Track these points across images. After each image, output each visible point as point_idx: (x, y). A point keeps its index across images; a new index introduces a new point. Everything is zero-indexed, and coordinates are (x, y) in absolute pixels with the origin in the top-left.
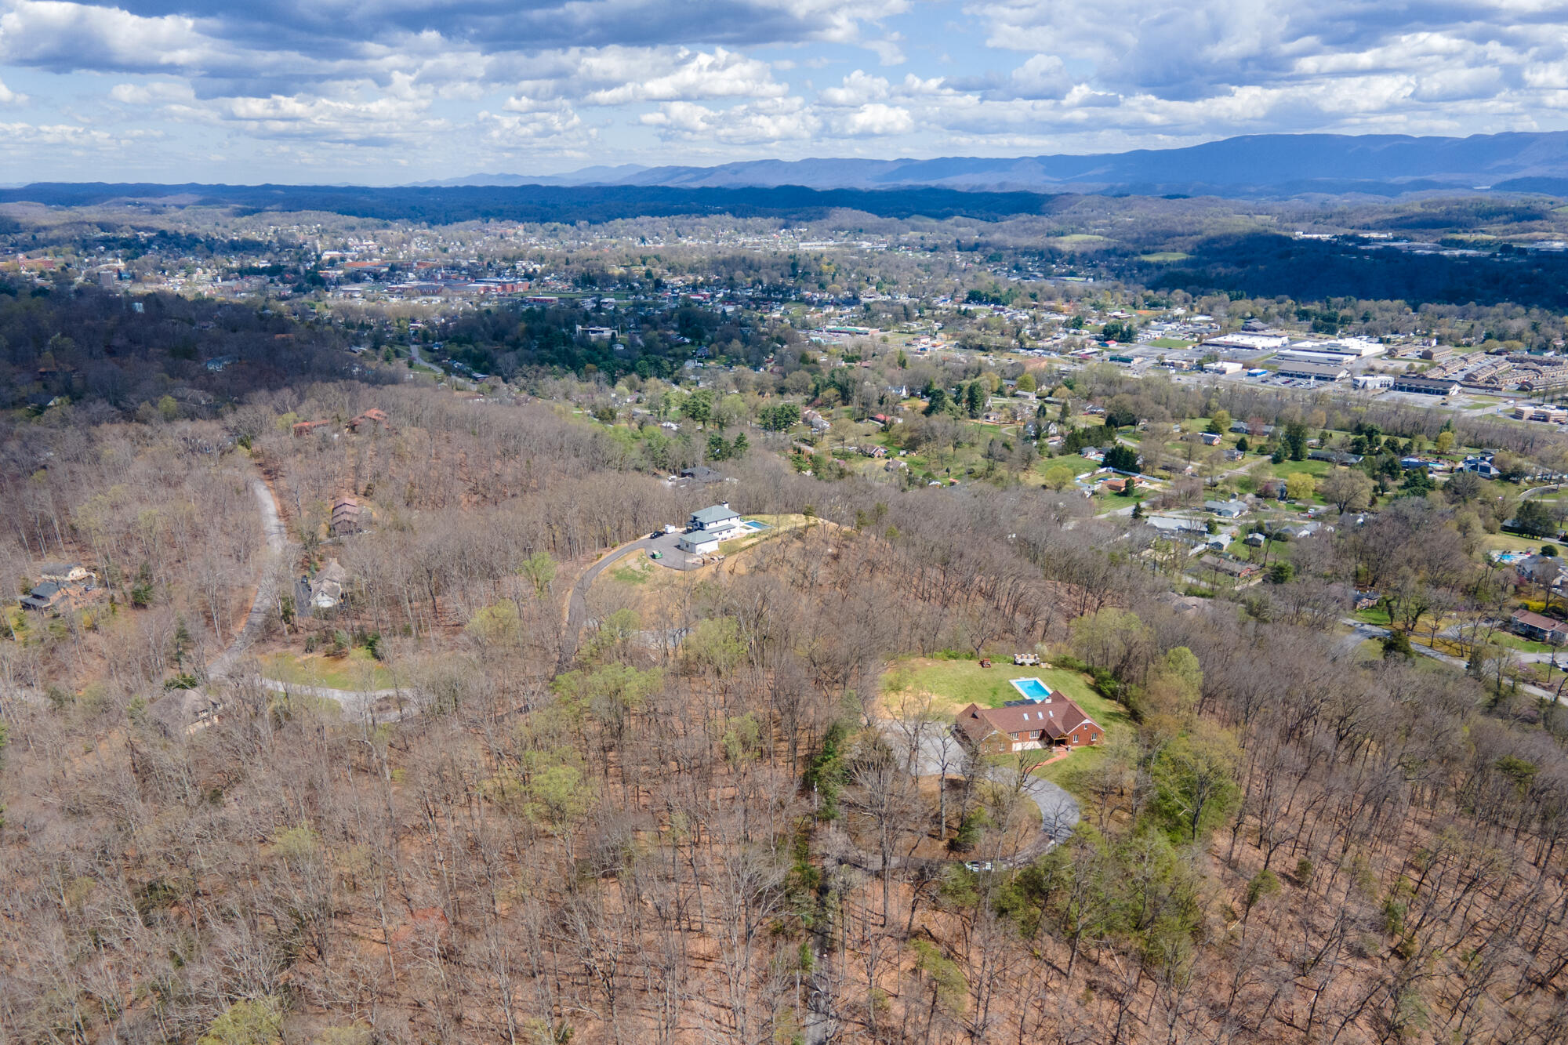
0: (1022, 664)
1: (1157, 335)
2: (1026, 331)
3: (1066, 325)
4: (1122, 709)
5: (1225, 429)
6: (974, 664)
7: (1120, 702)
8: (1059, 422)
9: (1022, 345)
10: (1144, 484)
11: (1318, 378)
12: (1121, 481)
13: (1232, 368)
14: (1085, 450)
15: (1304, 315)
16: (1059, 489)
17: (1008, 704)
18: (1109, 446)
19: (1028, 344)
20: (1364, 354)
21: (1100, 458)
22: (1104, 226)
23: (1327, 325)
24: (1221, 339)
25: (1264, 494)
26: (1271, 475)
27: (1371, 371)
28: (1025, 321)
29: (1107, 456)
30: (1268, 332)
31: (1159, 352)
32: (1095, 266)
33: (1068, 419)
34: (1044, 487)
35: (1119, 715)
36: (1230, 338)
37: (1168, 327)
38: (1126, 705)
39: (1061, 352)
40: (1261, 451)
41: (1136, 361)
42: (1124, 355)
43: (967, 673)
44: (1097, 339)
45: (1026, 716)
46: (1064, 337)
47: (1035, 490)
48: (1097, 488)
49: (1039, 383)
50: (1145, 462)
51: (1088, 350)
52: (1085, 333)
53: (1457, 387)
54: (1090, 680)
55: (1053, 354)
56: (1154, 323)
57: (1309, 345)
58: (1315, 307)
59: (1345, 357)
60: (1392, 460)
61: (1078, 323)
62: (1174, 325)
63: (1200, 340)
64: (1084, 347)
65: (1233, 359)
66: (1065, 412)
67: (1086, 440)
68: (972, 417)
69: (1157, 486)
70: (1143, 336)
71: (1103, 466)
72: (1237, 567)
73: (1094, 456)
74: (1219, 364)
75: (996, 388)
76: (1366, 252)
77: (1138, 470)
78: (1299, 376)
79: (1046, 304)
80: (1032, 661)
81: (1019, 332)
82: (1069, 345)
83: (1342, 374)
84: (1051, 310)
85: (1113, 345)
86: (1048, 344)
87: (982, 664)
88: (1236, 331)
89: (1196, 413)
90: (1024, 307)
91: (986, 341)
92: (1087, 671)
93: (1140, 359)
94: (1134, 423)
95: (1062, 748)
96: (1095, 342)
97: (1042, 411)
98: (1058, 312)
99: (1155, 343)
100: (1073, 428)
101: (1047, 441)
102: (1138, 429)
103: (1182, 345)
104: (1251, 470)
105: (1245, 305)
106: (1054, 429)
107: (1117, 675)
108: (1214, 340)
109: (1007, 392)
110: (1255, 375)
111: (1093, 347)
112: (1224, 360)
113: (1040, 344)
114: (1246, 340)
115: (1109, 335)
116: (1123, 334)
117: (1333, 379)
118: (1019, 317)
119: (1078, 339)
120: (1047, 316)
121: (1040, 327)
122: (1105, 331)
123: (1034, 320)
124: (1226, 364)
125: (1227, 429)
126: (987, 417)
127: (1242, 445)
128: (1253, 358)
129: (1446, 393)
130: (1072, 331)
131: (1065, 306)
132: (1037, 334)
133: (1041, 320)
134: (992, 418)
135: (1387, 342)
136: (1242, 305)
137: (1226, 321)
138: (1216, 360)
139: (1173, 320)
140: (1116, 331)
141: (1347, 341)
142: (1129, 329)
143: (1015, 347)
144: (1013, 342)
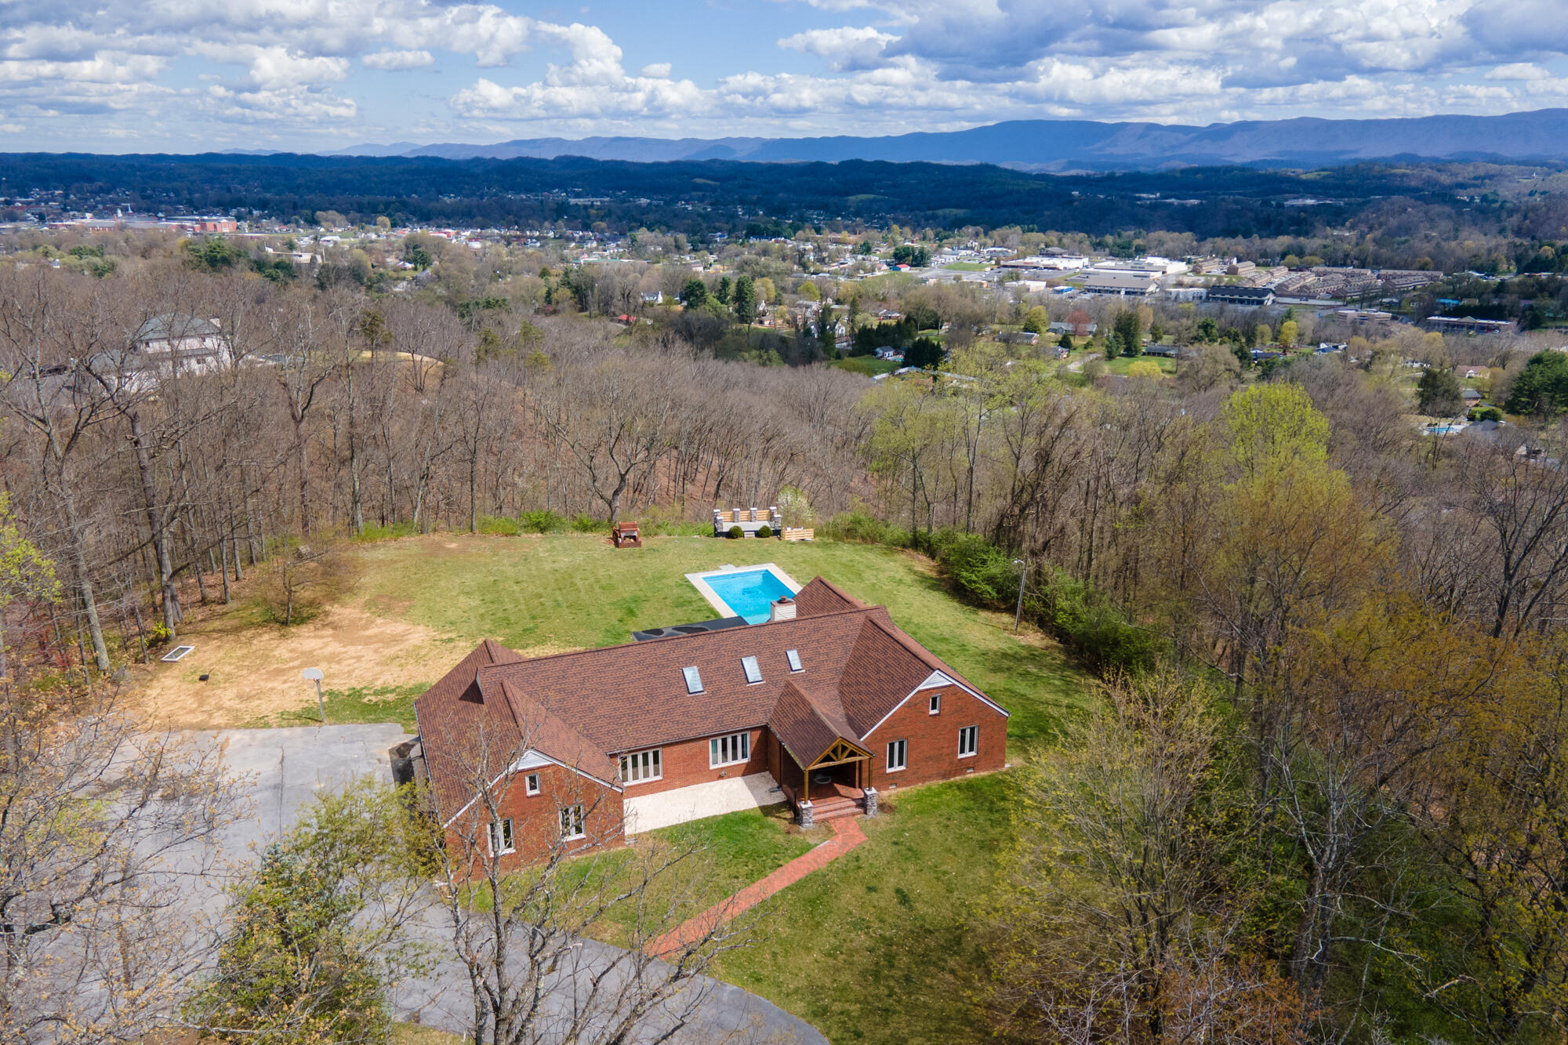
1: (951, 259)
2: (812, 258)
3: (853, 252)
6: (599, 542)
8: (848, 323)
9: (805, 270)
11: (1127, 293)
13: (1037, 284)
18: (908, 343)
19: (812, 269)
20: (1169, 271)
21: (900, 358)
22: (888, 187)
24: (1020, 262)
28: (809, 250)
29: (908, 353)
30: (1067, 256)
31: (955, 273)
32: (881, 218)
36: (1028, 260)
37: (963, 252)
39: (850, 276)
41: (932, 280)
44: (888, 264)
46: (851, 262)
51: (878, 273)
52: (875, 259)
53: (1271, 297)
55: (840, 276)
56: (946, 251)
57: (1108, 269)
59: (1152, 274)
61: (867, 249)
62: (967, 253)
63: (997, 263)
64: (873, 271)
65: (1036, 278)
67: (881, 338)
70: (936, 260)
71: (903, 366)
73: (890, 358)
74: (1021, 282)
78: (1106, 291)
79: (831, 237)
81: (804, 257)
82: (857, 269)
83: (1152, 288)
84: (837, 242)
85: (905, 269)
86: (834, 267)
90: (808, 240)
91: (766, 266)
93: (936, 279)
95: (840, 805)
96: (885, 267)
98: (845, 243)
99: (950, 267)
103: (980, 267)
108: (1013, 263)
110: (1062, 291)
111: (883, 271)
112: (1026, 278)
113: (826, 269)
115: (901, 259)
116: (915, 258)
117: (1143, 294)
118: (803, 247)
119: (868, 264)
120: (833, 247)
121: (825, 254)
122: (895, 255)
123: (818, 249)
124: (1028, 283)
125: (1044, 329)
126: (761, 322)
127: (1065, 343)
128: (1055, 276)
129: (1261, 303)
130: (860, 257)
131: (853, 238)
132: (822, 260)
133: (826, 250)
134: (767, 323)
135: (1189, 262)
136: (1036, 236)
137: (1022, 248)
138: (1018, 279)
139: (967, 248)
140: (907, 255)
141: (1150, 260)
142: (922, 252)
143: (796, 271)
144: (795, 267)
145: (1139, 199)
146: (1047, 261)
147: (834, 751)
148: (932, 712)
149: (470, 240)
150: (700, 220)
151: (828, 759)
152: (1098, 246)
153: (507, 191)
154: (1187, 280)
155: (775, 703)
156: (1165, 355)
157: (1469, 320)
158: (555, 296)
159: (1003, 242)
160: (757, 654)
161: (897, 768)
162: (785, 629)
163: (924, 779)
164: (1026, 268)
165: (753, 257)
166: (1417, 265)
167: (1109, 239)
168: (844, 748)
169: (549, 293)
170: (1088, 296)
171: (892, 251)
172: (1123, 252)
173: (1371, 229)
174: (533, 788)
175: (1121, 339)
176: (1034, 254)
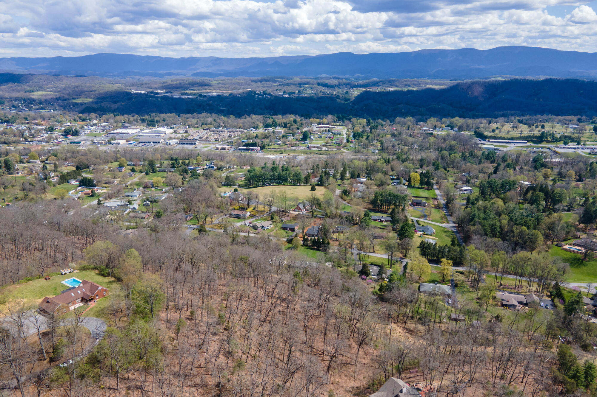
0: (65, 274)
1: (89, 131)
2: (27, 134)
3: (46, 130)
4: (113, 279)
5: (126, 165)
6: (42, 280)
7: (112, 276)
8: (54, 171)
9: (26, 140)
10: (99, 191)
11: (154, 143)
12: (89, 191)
13: (122, 142)
14: (70, 181)
15: (143, 120)
16: (62, 198)
17: (63, 292)
18: (80, 178)
19: (29, 140)
20: (167, 133)
21: (78, 183)
22: (52, 88)
23: (152, 123)
24: (115, 131)
25: (146, 187)
26: (146, 180)
27: (170, 139)
28: (25, 130)
29: (80, 182)
30: (132, 127)
31: (91, 138)
33: (58, 169)
34: (55, 199)
35: (113, 281)
36: (119, 131)
37: (92, 128)
38: (115, 277)
39: (47, 142)
40: (141, 171)
41: (82, 143)
42: (76, 140)
43: (39, 285)
44: (62, 135)
45: (73, 294)
46: (46, 135)
47: (51, 201)
48: (79, 195)
49: (40, 156)
50: (97, 182)
51: (59, 140)
52: (56, 133)
53: (198, 142)
54: (97, 272)
55: (43, 143)
56: (85, 127)
57: (148, 131)
58: (146, 117)
59: (161, 134)
60: (185, 168)
61: (51, 129)
62: (94, 127)
63: (107, 132)
64: (57, 139)
65: (121, 139)
66: (56, 166)
67: (69, 177)
68: (10, 174)
69: (105, 191)
70: (82, 132)
71: (79, 186)
72: (143, 215)
73: (75, 183)
74: (117, 141)
75: (18, 160)
76: (158, 97)
77: (95, 186)
78: (147, 143)
79: (33, 122)
80: (70, 271)
81: (23, 135)
82: (50, 138)
83: (162, 140)
84: (37, 124)
85: (70, 137)
86: (39, 138)
87: (46, 279)
88: (120, 128)
89: (112, 160)
90: (22, 124)
91: (7, 139)
92: (95, 268)
93: (84, 142)
94: (88, 167)
95: (92, 302)
97: (44, 168)
98: (40, 125)
99: (88, 135)
100: (62, 173)
101: (51, 179)
102: (91, 169)
103: (100, 135)
104: (139, 179)
105: (120, 118)
106: (52, 174)
107: (108, 266)
108: (112, 132)
109: (25, 161)
110: (131, 144)
111: (61, 139)
112: (118, 139)
113: (35, 139)
114: (125, 131)
115: (67, 133)
116: (73, 132)
117: (159, 143)
118: (21, 128)
119: (53, 136)
120: (35, 127)
121: (33, 132)
122: (65, 132)
124: (119, 141)
127: (133, 170)
128: (129, 137)
129: (195, 144)
130: (49, 132)
133: (33, 129)
134: (20, 173)
135: (173, 128)
137: (115, 124)
138: (115, 139)
140: (70, 131)
141: (160, 129)
142: (76, 130)
143: (23, 141)
144: (21, 139)
154: (173, 136)
156: (164, 171)
157: (249, 147)
159: (107, 120)
164: (117, 134)
170: (141, 145)
171: (63, 130)
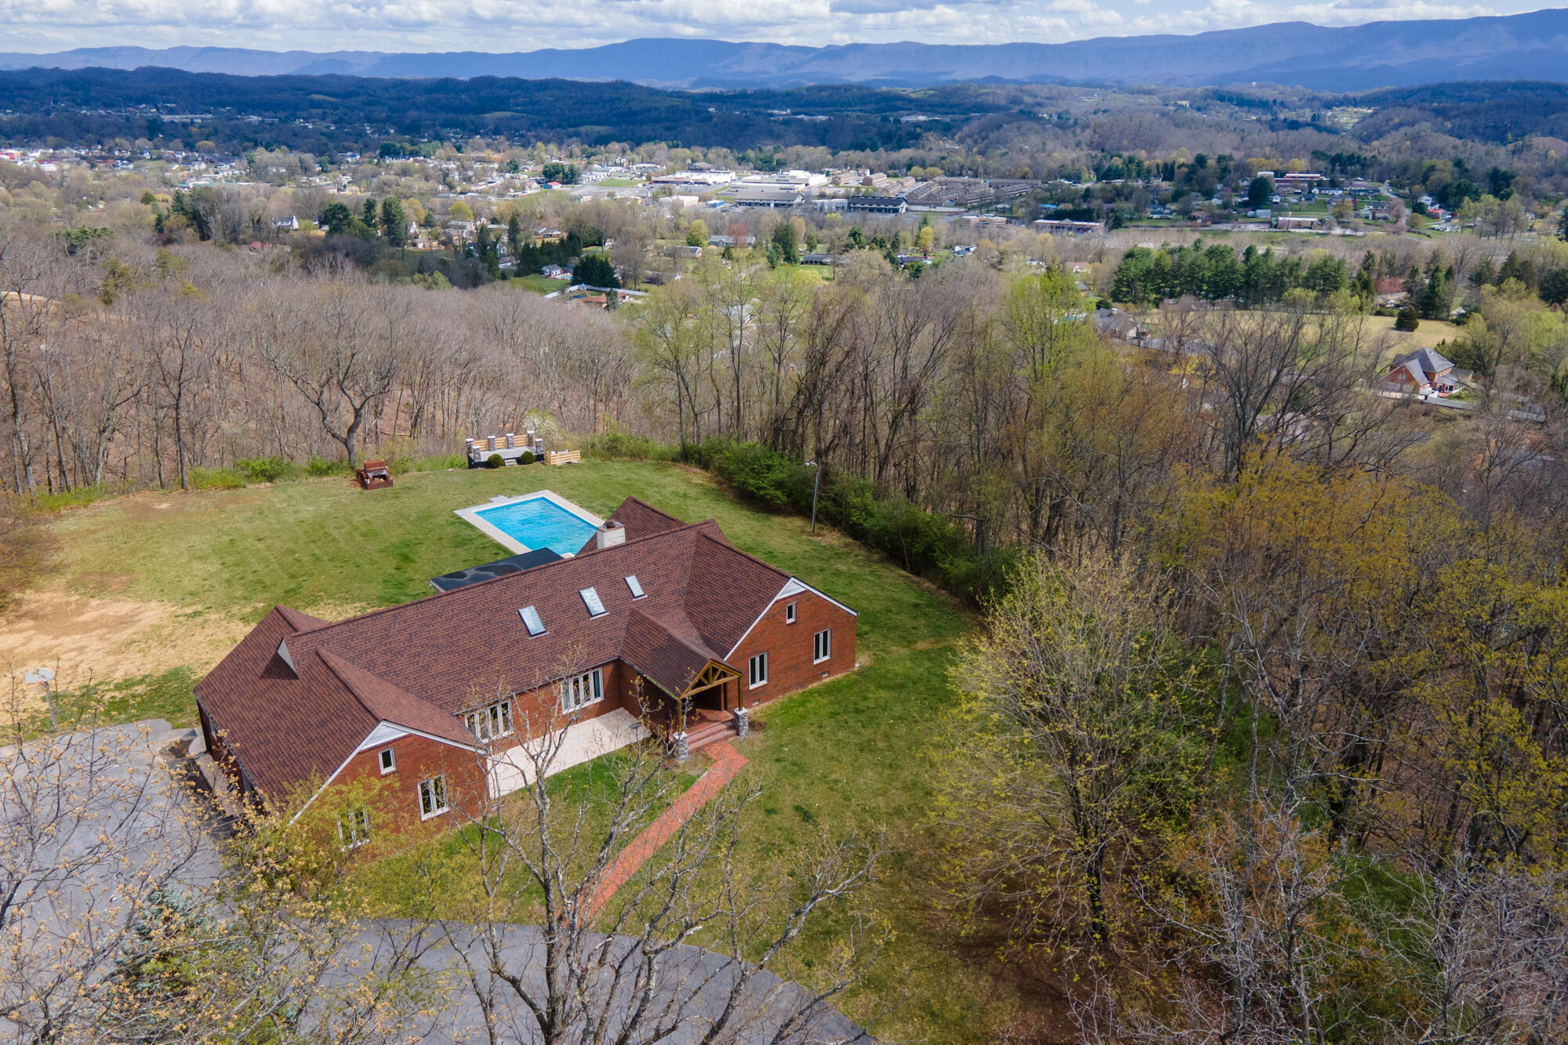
1: (601, 176)
2: (455, 177)
3: (500, 171)
8: (508, 241)
10: (629, 300)
11: (776, 205)
13: (690, 200)
14: (545, 267)
17: (452, 581)
18: (576, 262)
19: (459, 189)
20: (811, 183)
21: (567, 276)
22: (525, 104)
24: (671, 176)
28: (453, 169)
29: (576, 271)
30: (714, 171)
31: (610, 190)
32: (522, 136)
33: (520, 236)
36: (678, 175)
37: (613, 169)
39: (501, 195)
41: (588, 198)
42: (571, 194)
44: (539, 182)
45: (530, 617)
46: (499, 181)
49: (477, 216)
51: (529, 192)
52: (524, 177)
53: (904, 205)
56: (596, 166)
57: (757, 183)
58: (749, 154)
61: (514, 168)
62: (617, 169)
63: (649, 179)
64: (524, 189)
65: (689, 193)
67: (546, 257)
70: (587, 177)
71: (574, 284)
73: (560, 275)
74: (675, 197)
75: (423, 216)
77: (617, 285)
78: (757, 204)
79: (475, 156)
81: (445, 177)
82: (507, 187)
83: (798, 200)
84: (481, 160)
85: (556, 186)
86: (482, 186)
87: (361, 479)
88: (683, 171)
90: (451, 159)
94: (599, 243)
95: (713, 730)
96: (535, 185)
98: (490, 162)
99: (602, 184)
102: (606, 247)
103: (631, 184)
105: (683, 152)
106: (503, 249)
108: (663, 178)
110: (715, 205)
111: (534, 189)
112: (681, 193)
113: (473, 188)
115: (551, 176)
116: (566, 176)
118: (445, 166)
119: (517, 183)
120: (477, 166)
121: (470, 173)
122: (545, 173)
123: (463, 168)
124: (681, 198)
125: (706, 242)
126: (415, 245)
127: (727, 254)
128: (706, 191)
130: (508, 175)
131: (497, 156)
132: (468, 180)
133: (471, 169)
134: (420, 246)
135: (828, 174)
136: (681, 152)
137: (670, 163)
138: (671, 194)
139: (615, 165)
140: (557, 172)
141: (793, 173)
142: (572, 170)
143: (443, 191)
144: (441, 187)
145: (772, 115)
146: (696, 176)
147: (706, 675)
148: (789, 621)
149: (41, 161)
150: (324, 139)
151: (700, 684)
152: (742, 160)
153: (80, 105)
154: (829, 191)
155: (623, 634)
156: (822, 263)
157: (1067, 222)
158: (166, 223)
159: (650, 158)
160: (595, 584)
161: (759, 684)
162: (619, 555)
163: (784, 691)
164: (677, 183)
165: (393, 177)
166: (1019, 174)
167: (751, 154)
168: (715, 670)
169: (159, 221)
170: (740, 209)
171: (540, 168)
172: (768, 166)
173: (976, 142)
174: (387, 764)
175: (781, 250)
176: (683, 169)
